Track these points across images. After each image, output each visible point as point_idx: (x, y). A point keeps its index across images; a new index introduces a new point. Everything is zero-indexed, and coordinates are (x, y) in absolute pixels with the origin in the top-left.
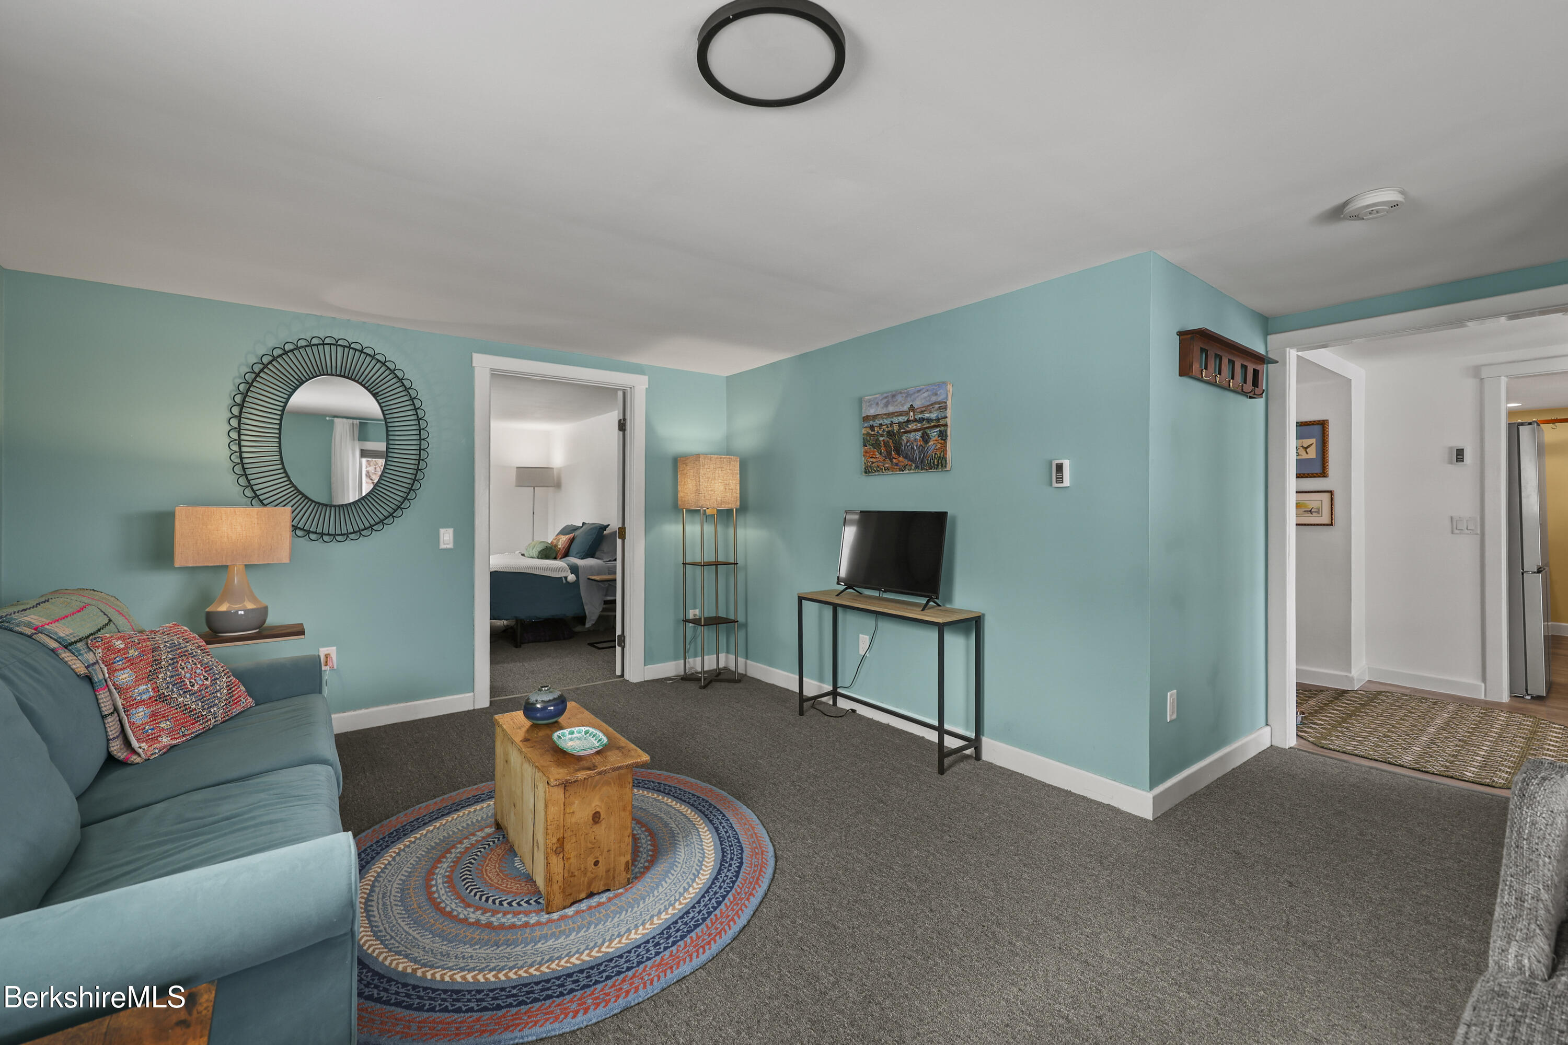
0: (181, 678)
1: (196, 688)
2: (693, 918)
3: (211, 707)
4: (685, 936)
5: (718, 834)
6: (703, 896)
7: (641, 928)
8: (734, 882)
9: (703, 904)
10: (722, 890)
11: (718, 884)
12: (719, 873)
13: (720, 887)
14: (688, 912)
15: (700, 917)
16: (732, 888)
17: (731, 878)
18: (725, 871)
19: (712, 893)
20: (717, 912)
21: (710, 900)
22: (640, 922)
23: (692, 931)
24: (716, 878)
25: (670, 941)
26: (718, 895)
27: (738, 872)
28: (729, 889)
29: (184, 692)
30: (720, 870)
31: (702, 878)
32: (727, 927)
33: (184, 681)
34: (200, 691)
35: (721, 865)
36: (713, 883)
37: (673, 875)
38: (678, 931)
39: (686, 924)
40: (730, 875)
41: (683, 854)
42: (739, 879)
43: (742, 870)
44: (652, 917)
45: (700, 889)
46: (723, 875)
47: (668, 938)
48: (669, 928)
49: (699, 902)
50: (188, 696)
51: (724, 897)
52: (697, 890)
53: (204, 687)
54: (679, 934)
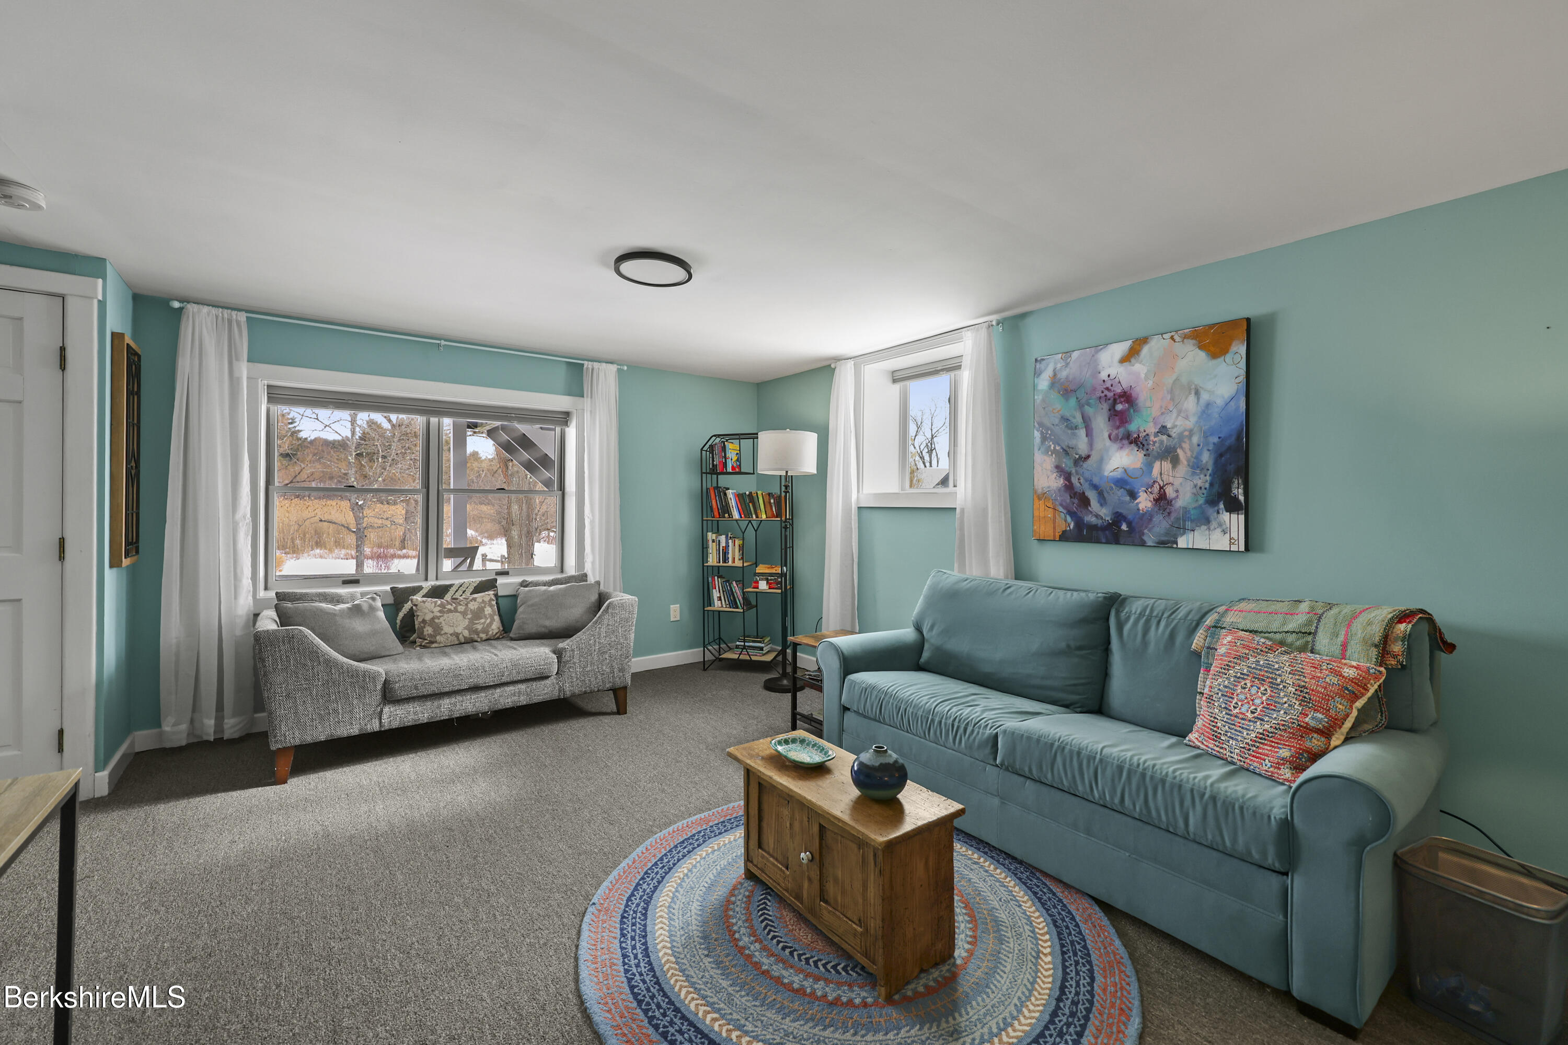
0: (1233, 694)
1: (1235, 712)
2: (685, 848)
3: (1232, 738)
4: (691, 836)
5: (645, 944)
6: (674, 865)
7: (727, 842)
8: (643, 878)
9: (676, 858)
10: (656, 870)
11: (658, 876)
12: (656, 888)
13: (657, 873)
14: (689, 852)
15: (679, 848)
16: (646, 873)
17: (644, 883)
18: (648, 890)
19: (666, 868)
20: (664, 852)
21: (668, 862)
22: (728, 846)
23: (686, 839)
24: (659, 882)
25: (702, 834)
26: (661, 865)
27: (636, 889)
28: (649, 872)
29: (1225, 708)
30: (653, 892)
31: (673, 884)
32: (658, 841)
33: (1233, 698)
34: (1236, 716)
35: (651, 898)
36: (663, 878)
37: (704, 886)
38: (697, 840)
39: (691, 844)
40: (645, 886)
41: (694, 911)
42: (637, 881)
43: (630, 892)
44: (719, 849)
45: (677, 872)
46: (651, 886)
47: (705, 835)
48: (704, 842)
49: (679, 860)
50: (1224, 713)
51: (656, 864)
52: (679, 870)
53: (1241, 716)
54: (696, 837)
